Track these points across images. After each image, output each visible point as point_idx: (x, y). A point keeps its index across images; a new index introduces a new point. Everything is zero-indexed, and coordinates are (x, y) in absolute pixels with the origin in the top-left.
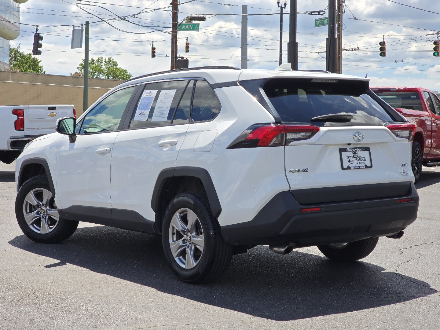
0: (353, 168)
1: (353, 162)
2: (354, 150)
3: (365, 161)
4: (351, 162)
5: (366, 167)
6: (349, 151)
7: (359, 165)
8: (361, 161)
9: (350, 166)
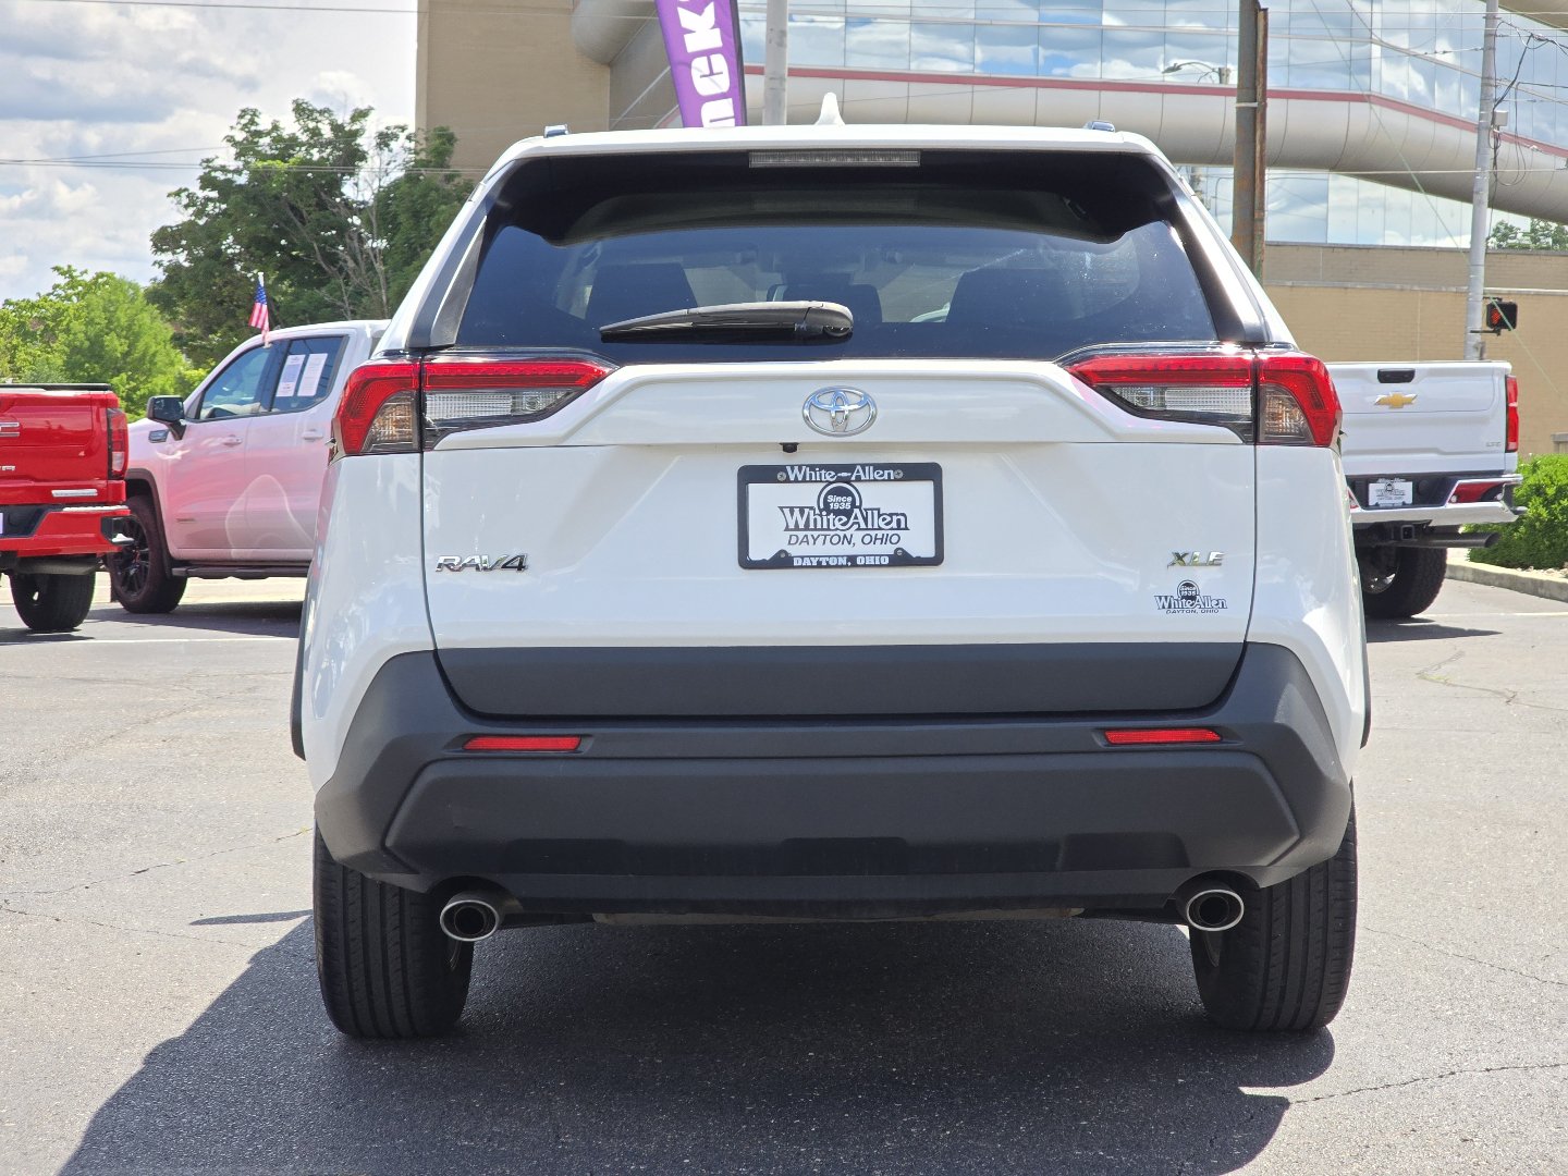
0: (807, 562)
1: (816, 534)
2: (829, 476)
3: (899, 528)
4: (809, 533)
5: (901, 560)
6: (796, 481)
7: (857, 549)
8: (873, 533)
9: (793, 551)
